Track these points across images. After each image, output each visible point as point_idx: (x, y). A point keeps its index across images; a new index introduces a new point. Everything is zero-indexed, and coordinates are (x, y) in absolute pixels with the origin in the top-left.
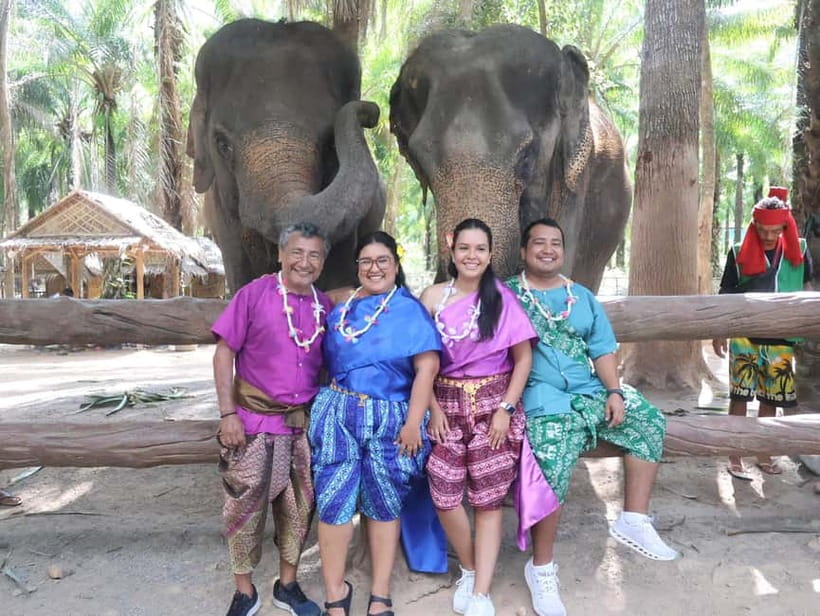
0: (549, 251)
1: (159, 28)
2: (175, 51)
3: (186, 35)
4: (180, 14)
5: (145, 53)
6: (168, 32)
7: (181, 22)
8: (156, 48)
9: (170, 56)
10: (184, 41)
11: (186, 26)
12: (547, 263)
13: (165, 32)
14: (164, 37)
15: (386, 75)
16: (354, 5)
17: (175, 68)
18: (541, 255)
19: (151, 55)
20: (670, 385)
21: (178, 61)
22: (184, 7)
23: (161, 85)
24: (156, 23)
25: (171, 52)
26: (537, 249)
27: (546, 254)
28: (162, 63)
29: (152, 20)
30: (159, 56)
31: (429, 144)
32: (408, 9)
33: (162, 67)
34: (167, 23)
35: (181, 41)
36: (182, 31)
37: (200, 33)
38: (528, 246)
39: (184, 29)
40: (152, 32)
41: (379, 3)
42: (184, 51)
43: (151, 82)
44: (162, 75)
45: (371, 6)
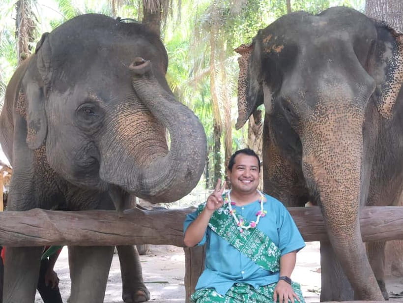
0: (248, 175)
1: (19, 20)
2: (30, 35)
3: (38, 24)
4: (34, 10)
5: (8, 37)
6: (26, 21)
7: (34, 15)
8: (17, 33)
9: (26, 38)
10: (37, 28)
11: (38, 18)
12: (246, 184)
13: (23, 21)
14: (23, 25)
15: (178, 52)
16: (158, 2)
17: (29, 46)
18: (242, 177)
19: (12, 38)
20: (395, 273)
21: (32, 42)
22: (37, 4)
23: (19, 59)
24: (17, 15)
25: (27, 35)
26: (240, 173)
27: (245, 177)
28: (21, 43)
29: (14, 13)
30: (18, 39)
31: (302, 93)
32: (194, 6)
33: (21, 46)
34: (25, 16)
35: (34, 28)
36: (35, 22)
37: (48, 22)
38: (233, 170)
39: (37, 20)
40: (14, 22)
41: (175, 2)
42: (36, 35)
43: (12, 57)
44: (21, 52)
45: (170, 3)
